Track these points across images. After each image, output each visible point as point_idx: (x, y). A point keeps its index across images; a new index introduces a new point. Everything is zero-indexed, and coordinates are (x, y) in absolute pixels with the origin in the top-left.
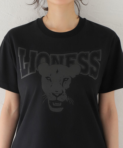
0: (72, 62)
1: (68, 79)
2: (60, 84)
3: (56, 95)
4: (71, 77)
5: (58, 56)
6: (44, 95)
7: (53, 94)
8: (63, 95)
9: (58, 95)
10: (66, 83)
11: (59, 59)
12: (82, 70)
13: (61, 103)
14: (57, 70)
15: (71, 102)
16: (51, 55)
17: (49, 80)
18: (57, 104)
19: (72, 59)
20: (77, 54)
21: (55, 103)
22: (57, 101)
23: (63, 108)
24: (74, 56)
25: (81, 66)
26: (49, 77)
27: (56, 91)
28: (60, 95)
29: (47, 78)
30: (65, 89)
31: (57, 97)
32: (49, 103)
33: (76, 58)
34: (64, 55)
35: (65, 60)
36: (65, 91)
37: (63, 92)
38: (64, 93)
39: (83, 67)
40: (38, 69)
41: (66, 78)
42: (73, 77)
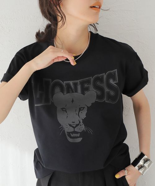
0: (87, 89)
1: (84, 108)
2: (76, 114)
3: (73, 126)
4: (87, 106)
5: (71, 83)
6: (61, 127)
7: (70, 125)
8: (81, 125)
9: (75, 126)
10: (81, 112)
11: (73, 87)
12: (98, 97)
13: (79, 134)
14: (73, 100)
15: (89, 131)
16: (65, 82)
17: (64, 111)
18: (75, 134)
19: (86, 85)
20: (92, 79)
21: (73, 134)
22: (75, 132)
23: (81, 138)
24: (88, 82)
25: (96, 92)
26: (64, 108)
27: (72, 122)
28: (77, 125)
29: (62, 109)
30: (82, 119)
31: (74, 128)
32: (66, 134)
33: (91, 84)
34: (78, 81)
35: (79, 87)
36: (81, 121)
37: (80, 122)
38: (82, 123)
39: (99, 93)
40: (53, 100)
41: (82, 108)
42: (89, 106)
